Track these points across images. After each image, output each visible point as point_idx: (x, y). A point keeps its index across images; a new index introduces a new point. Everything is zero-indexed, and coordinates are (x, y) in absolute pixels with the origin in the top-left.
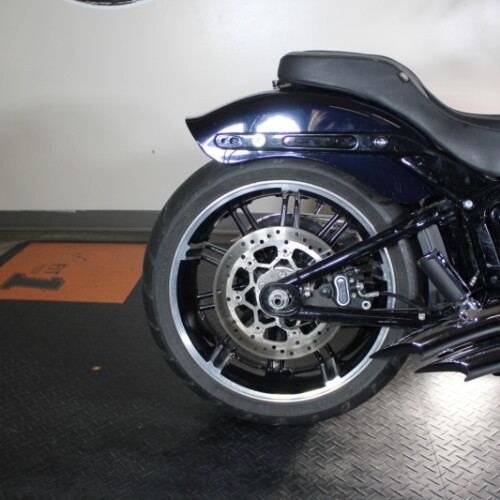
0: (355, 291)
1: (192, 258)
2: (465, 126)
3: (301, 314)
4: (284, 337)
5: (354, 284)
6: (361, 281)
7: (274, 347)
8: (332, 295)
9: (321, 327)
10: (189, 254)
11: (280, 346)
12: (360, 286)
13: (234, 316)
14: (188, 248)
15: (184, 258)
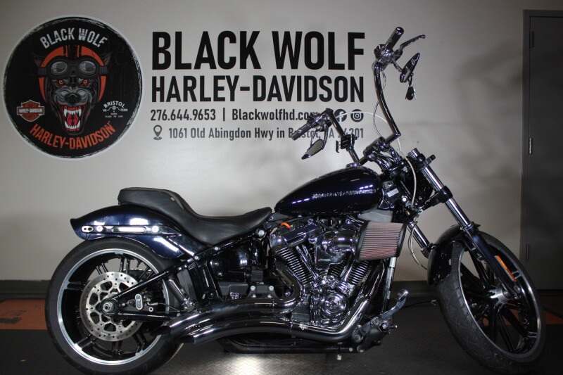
0: (146, 302)
1: (71, 289)
2: (197, 221)
3: (119, 315)
4: (114, 329)
5: (146, 299)
6: (149, 298)
7: (109, 335)
8: (134, 304)
9: (133, 323)
10: (69, 286)
11: (113, 334)
12: (149, 300)
13: (90, 318)
14: (69, 283)
15: (66, 288)
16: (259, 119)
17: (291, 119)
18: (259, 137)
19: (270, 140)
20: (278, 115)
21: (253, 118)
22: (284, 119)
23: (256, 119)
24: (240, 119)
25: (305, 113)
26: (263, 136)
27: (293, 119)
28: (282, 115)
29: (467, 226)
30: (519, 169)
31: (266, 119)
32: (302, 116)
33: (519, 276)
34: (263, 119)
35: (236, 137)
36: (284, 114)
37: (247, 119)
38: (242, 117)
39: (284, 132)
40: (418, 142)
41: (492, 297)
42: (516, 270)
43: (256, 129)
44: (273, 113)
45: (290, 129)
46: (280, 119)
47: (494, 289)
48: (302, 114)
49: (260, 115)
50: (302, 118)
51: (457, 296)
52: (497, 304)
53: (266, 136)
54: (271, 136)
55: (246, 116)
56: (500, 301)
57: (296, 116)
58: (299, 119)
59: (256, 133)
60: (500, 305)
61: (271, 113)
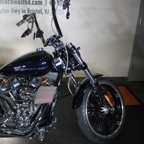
16: (13, 4)
17: (28, 4)
18: (13, 13)
19: (19, 14)
20: (22, 2)
21: (10, 3)
22: (25, 4)
23: (11, 4)
24: (4, 3)
25: (36, 1)
26: (15, 13)
27: (30, 4)
28: (24, 2)
29: (93, 82)
30: (134, 32)
31: (16, 4)
32: (34, 3)
33: (118, 96)
34: (15, 4)
35: (2, 13)
36: (25, 1)
37: (7, 3)
38: (4, 2)
39: (25, 10)
40: (89, 17)
41: (102, 111)
42: (117, 94)
43: (11, 9)
44: (20, 1)
45: (28, 9)
46: (23, 4)
47: (103, 107)
48: (34, 1)
49: (13, 2)
50: (34, 4)
51: (83, 116)
52: (103, 114)
53: (17, 13)
54: (19, 12)
55: (6, 2)
56: (105, 113)
57: (31, 3)
58: (33, 4)
59: (12, 11)
60: (105, 114)
61: (19, 1)
